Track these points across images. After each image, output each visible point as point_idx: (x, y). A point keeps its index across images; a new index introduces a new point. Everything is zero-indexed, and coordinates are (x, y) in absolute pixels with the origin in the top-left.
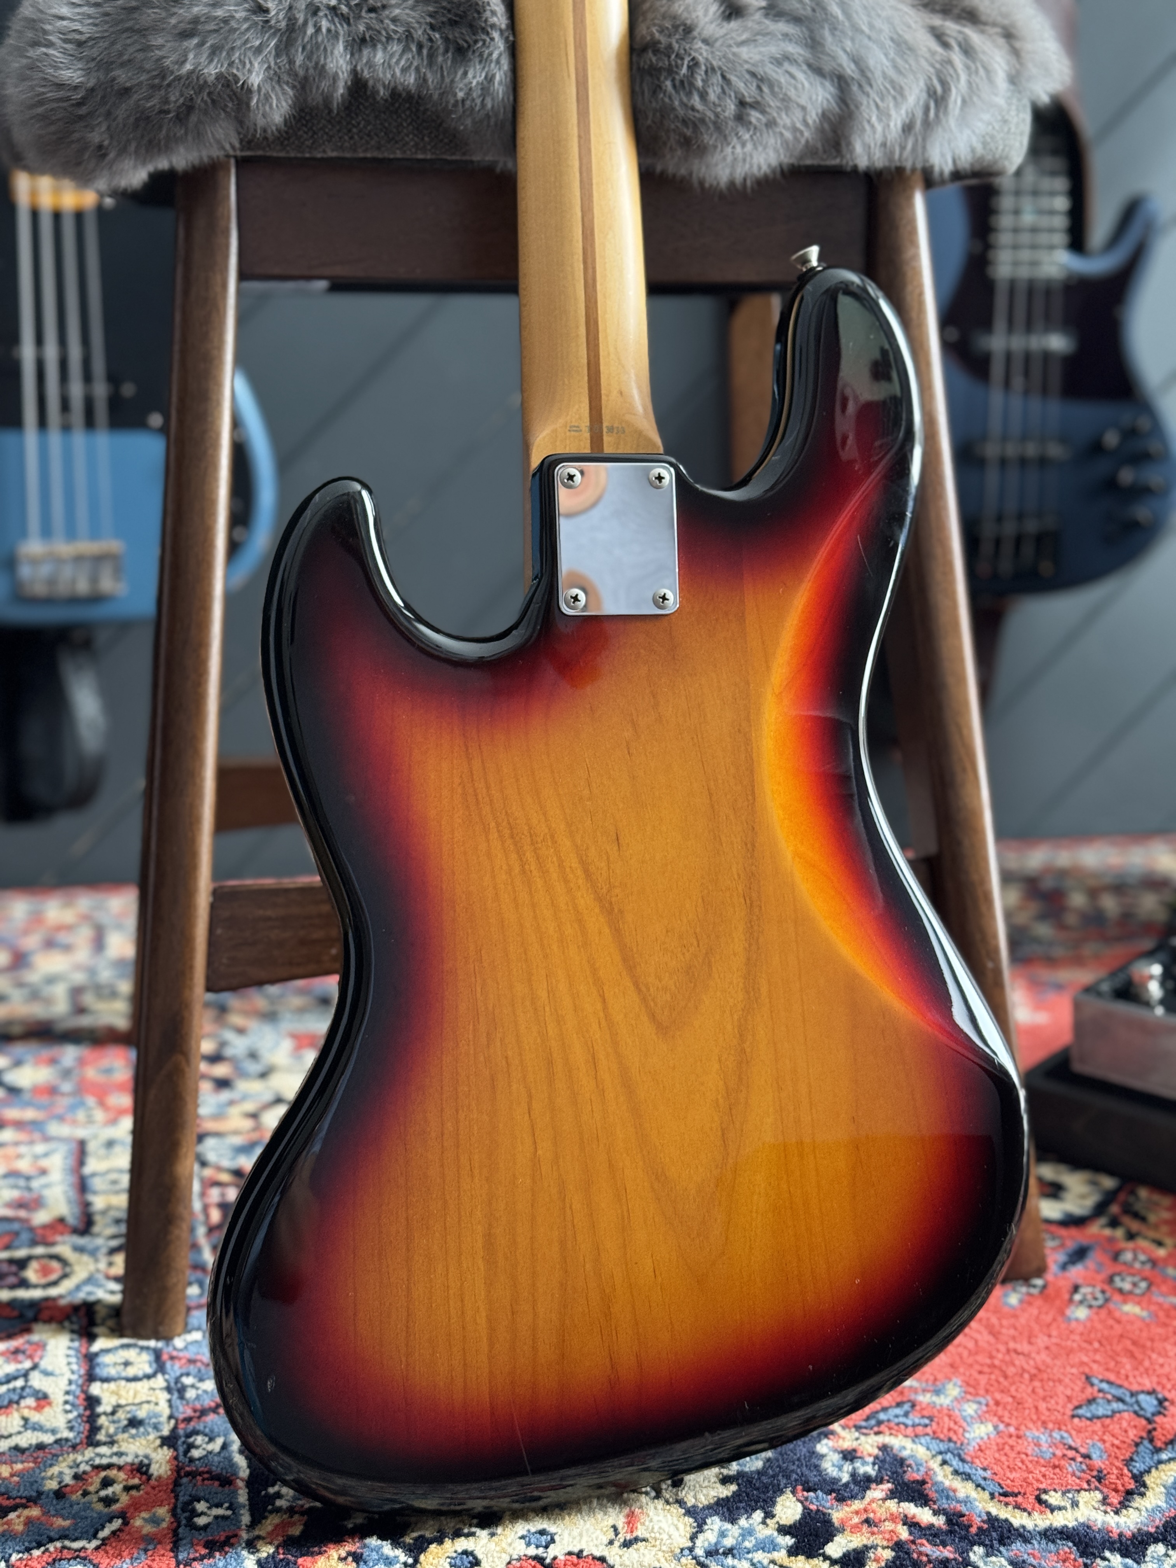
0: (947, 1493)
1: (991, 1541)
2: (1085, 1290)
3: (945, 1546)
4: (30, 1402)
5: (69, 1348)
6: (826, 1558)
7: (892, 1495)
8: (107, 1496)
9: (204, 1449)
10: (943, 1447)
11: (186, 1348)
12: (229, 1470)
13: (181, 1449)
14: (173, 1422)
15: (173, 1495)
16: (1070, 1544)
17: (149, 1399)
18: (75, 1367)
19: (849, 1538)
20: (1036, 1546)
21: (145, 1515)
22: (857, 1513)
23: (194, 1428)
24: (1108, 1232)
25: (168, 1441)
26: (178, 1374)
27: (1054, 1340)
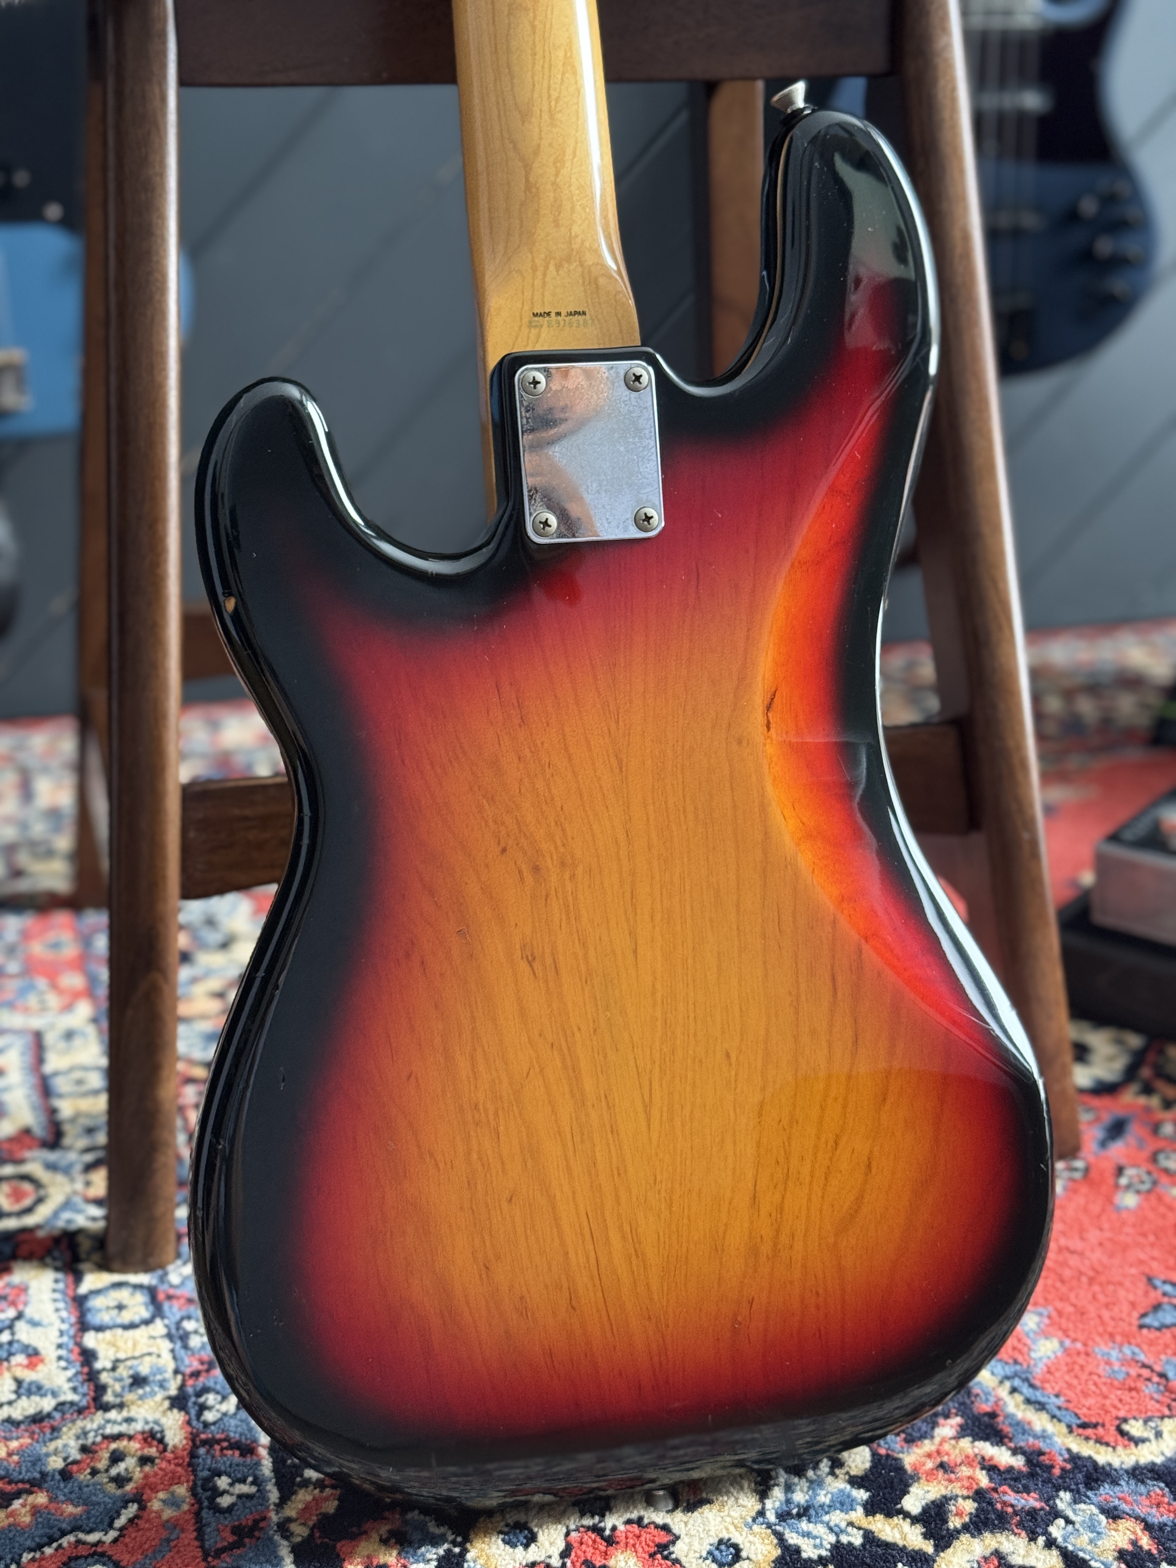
0: (1023, 1428)
1: (1077, 1484)
2: (1130, 1172)
3: (1028, 1493)
4: (20, 1359)
5: (54, 1291)
6: (906, 1515)
7: (963, 1431)
8: (119, 1474)
9: (218, 1411)
10: (1009, 1370)
11: (183, 1283)
12: (249, 1436)
13: (193, 1412)
14: (179, 1377)
15: (190, 1469)
16: (1162, 1485)
17: (151, 1350)
18: (64, 1314)
19: (926, 1488)
20: (1125, 1488)
21: (161, 1495)
22: (929, 1456)
23: (204, 1384)
24: (1142, 1100)
25: (178, 1402)
26: (178, 1317)
27: (1108, 1234)
